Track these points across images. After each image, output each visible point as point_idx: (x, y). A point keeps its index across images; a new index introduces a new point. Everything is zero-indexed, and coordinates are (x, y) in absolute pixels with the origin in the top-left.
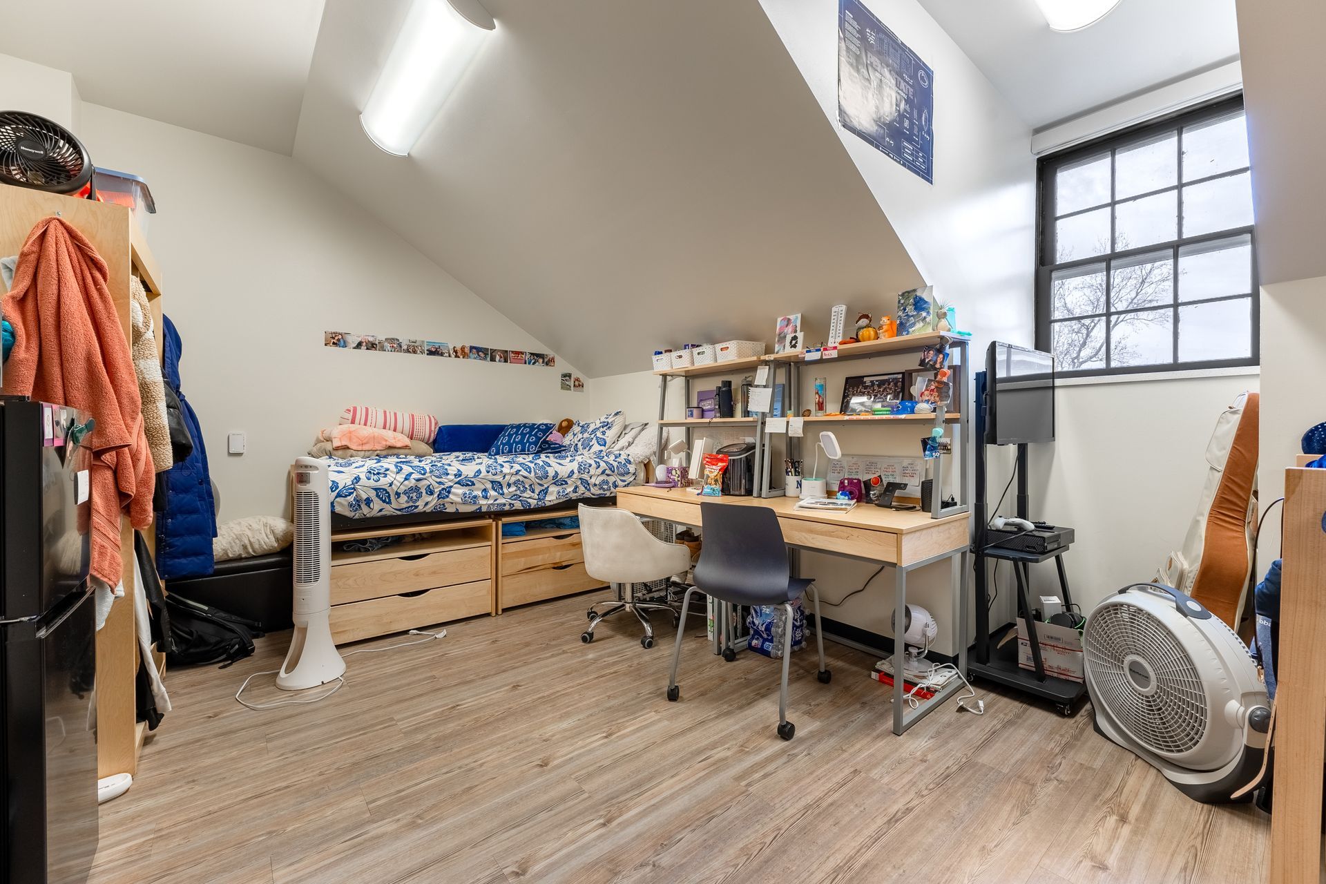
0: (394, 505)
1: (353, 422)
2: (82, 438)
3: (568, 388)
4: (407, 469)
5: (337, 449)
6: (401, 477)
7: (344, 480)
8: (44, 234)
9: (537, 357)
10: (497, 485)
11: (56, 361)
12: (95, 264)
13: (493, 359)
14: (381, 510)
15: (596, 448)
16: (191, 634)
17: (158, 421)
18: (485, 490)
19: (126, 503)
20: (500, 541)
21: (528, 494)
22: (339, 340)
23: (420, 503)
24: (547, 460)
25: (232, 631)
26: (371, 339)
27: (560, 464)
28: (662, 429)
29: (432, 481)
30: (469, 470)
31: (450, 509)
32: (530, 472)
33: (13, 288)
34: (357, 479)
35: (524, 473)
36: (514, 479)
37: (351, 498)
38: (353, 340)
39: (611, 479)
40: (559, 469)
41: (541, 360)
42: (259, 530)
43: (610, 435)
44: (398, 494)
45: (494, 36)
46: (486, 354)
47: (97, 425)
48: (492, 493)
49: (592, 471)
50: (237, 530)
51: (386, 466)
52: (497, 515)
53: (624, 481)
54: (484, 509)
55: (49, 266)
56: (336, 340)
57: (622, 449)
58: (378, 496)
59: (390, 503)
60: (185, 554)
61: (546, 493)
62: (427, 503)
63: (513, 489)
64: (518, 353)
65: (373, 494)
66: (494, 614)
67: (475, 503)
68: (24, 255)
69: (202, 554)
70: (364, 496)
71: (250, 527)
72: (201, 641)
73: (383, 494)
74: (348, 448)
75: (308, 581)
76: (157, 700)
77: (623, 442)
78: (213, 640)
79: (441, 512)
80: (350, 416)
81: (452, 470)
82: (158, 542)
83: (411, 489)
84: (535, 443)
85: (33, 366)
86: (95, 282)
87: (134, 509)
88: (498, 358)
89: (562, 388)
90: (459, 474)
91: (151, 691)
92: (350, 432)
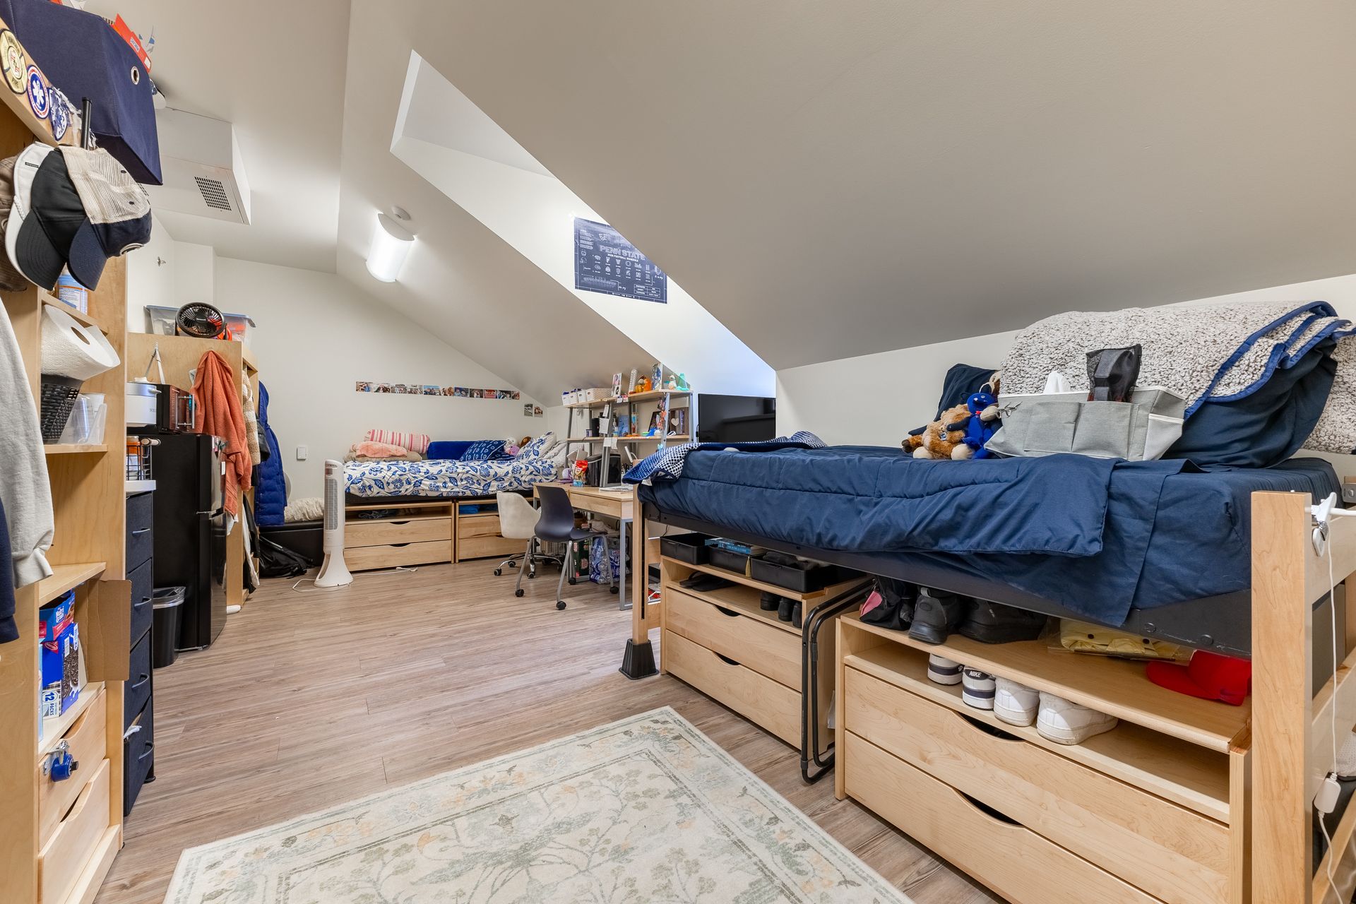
0: (386, 490)
1: (372, 440)
2: (224, 448)
3: (530, 414)
4: (394, 468)
5: (358, 456)
6: (390, 473)
7: (356, 474)
8: (207, 359)
9: (505, 393)
10: (453, 480)
11: (212, 415)
12: (227, 370)
13: (472, 396)
14: (378, 493)
15: (532, 457)
16: (272, 558)
17: (253, 441)
18: (445, 483)
19: (240, 479)
20: (457, 516)
21: (476, 486)
22: (365, 387)
23: (403, 490)
24: (491, 465)
25: (295, 560)
26: (386, 386)
27: (499, 467)
28: (569, 444)
29: (410, 476)
30: (434, 470)
31: (423, 494)
32: (477, 472)
33: (195, 384)
34: (364, 474)
35: (472, 472)
36: (465, 476)
37: (359, 485)
38: (374, 387)
39: (538, 478)
40: (498, 470)
41: (508, 395)
42: (313, 505)
43: (543, 448)
44: (388, 484)
45: (415, 244)
46: (467, 393)
47: (228, 444)
48: (450, 484)
49: (523, 472)
50: (300, 504)
51: (382, 466)
52: (455, 499)
53: (548, 479)
54: (445, 495)
55: (209, 374)
56: (364, 387)
57: (549, 458)
58: (376, 484)
59: (383, 488)
60: (270, 513)
61: (489, 486)
62: (406, 490)
63: (464, 482)
64: (490, 391)
65: (373, 483)
66: (453, 562)
67: (438, 490)
68: (199, 369)
69: (278, 514)
70: (368, 484)
71: (307, 503)
72: (277, 563)
73: (379, 483)
74: (365, 456)
75: (331, 528)
76: (253, 579)
77: (551, 453)
78: (284, 563)
79: (417, 495)
80: (370, 436)
81: (423, 470)
82: (256, 505)
83: (396, 480)
84: (487, 454)
85: (203, 417)
86: (227, 379)
87: (243, 481)
88: (475, 395)
89: (525, 414)
90: (427, 472)
91: (250, 574)
92: (367, 446)
